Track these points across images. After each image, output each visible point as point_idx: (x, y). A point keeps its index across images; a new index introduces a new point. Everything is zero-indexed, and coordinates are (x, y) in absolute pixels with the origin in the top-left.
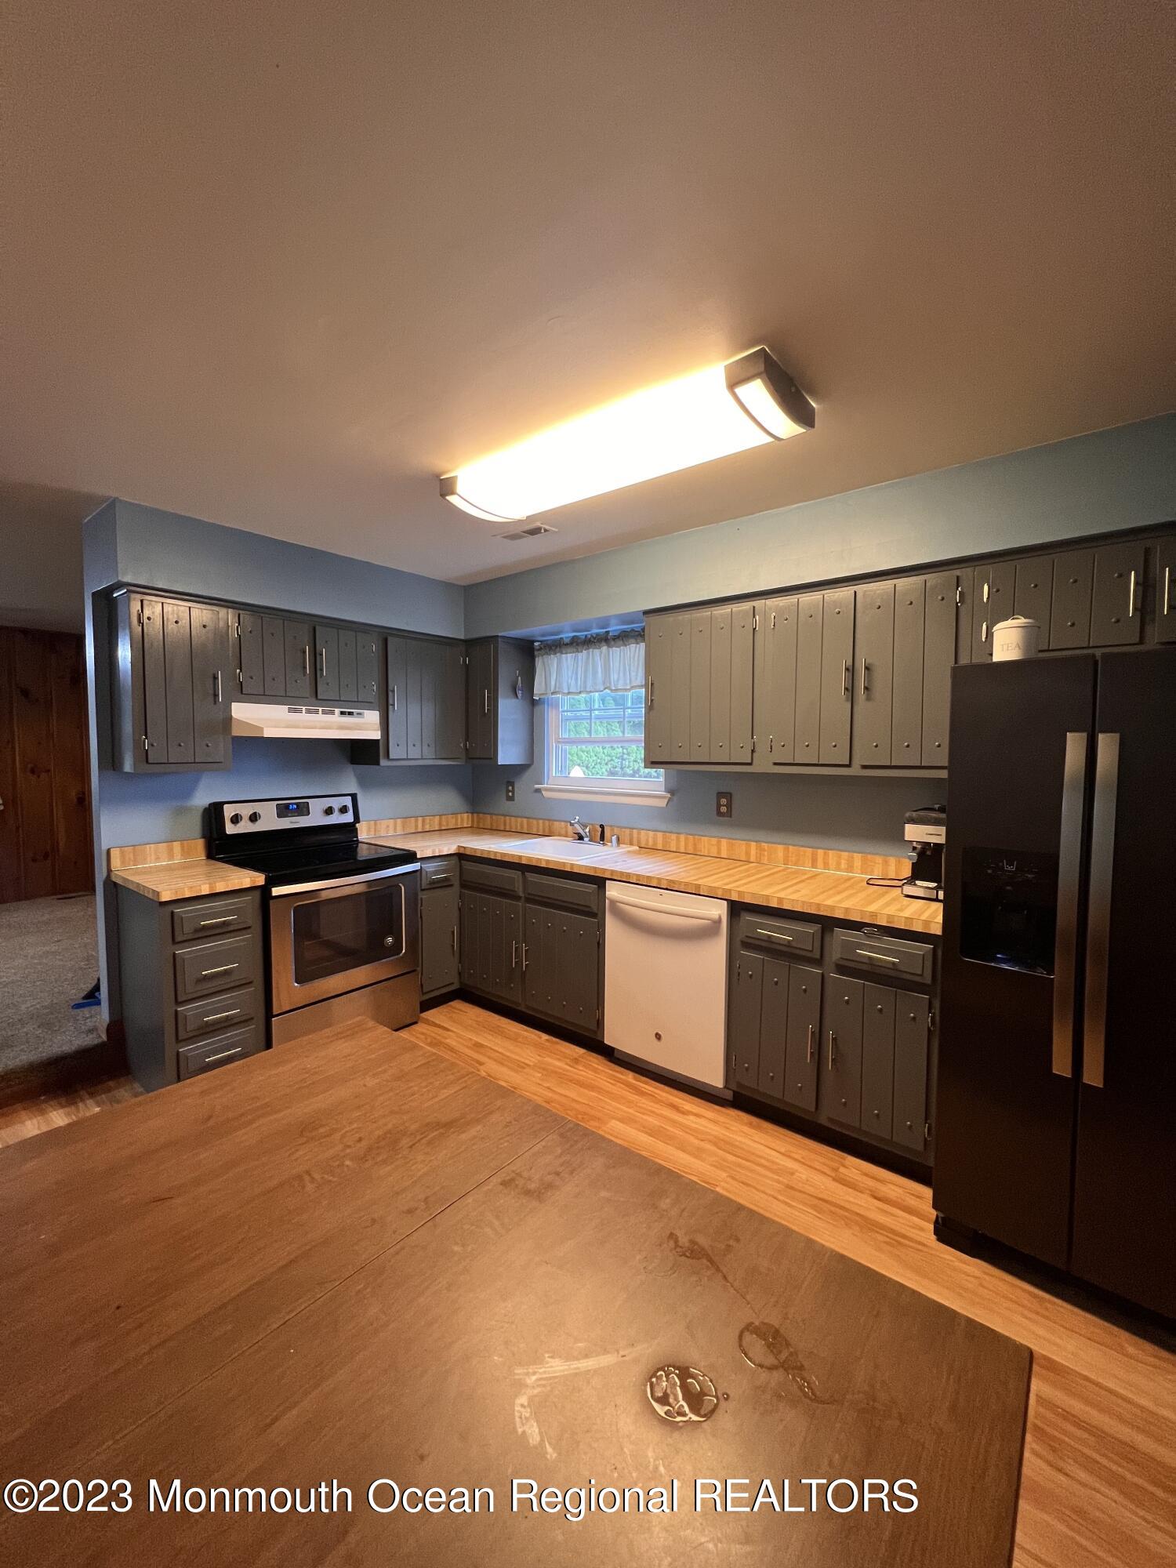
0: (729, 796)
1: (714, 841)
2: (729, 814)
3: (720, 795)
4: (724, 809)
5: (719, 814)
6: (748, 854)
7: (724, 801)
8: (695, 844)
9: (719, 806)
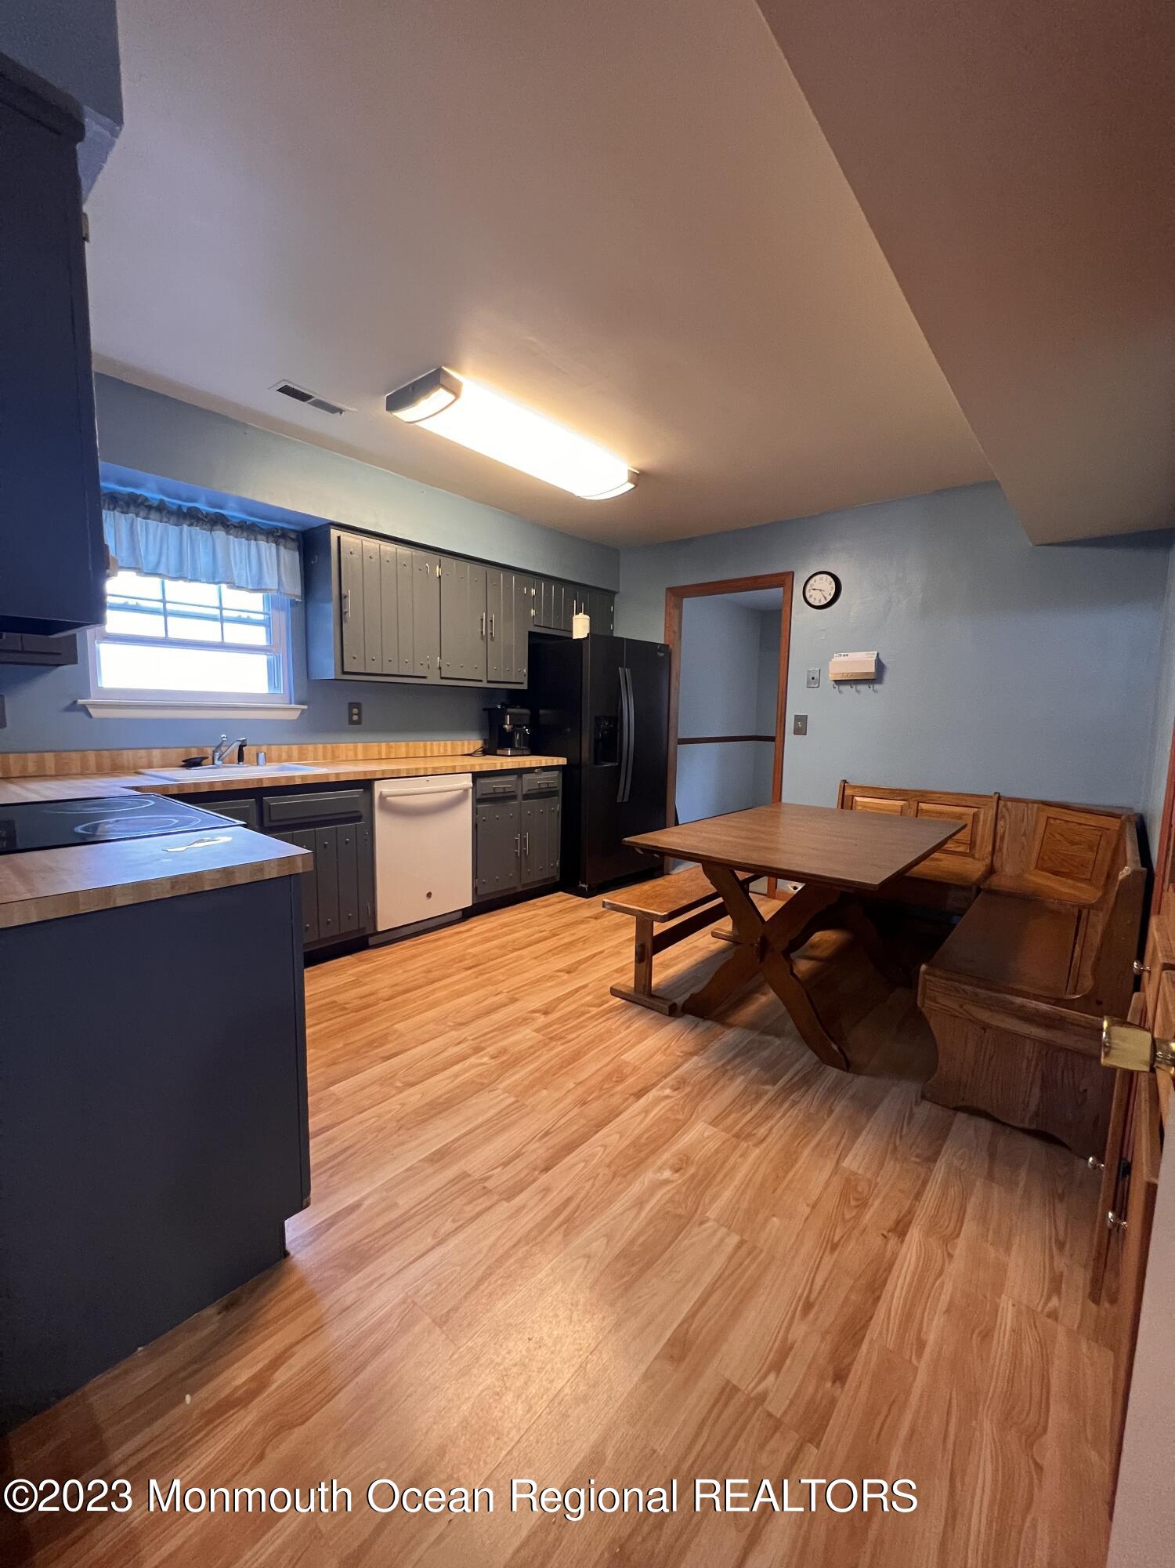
0: (358, 705)
1: (351, 746)
2: (358, 722)
3: (352, 705)
4: (355, 718)
5: (352, 722)
6: (380, 752)
7: (355, 711)
8: (333, 752)
9: (351, 715)
